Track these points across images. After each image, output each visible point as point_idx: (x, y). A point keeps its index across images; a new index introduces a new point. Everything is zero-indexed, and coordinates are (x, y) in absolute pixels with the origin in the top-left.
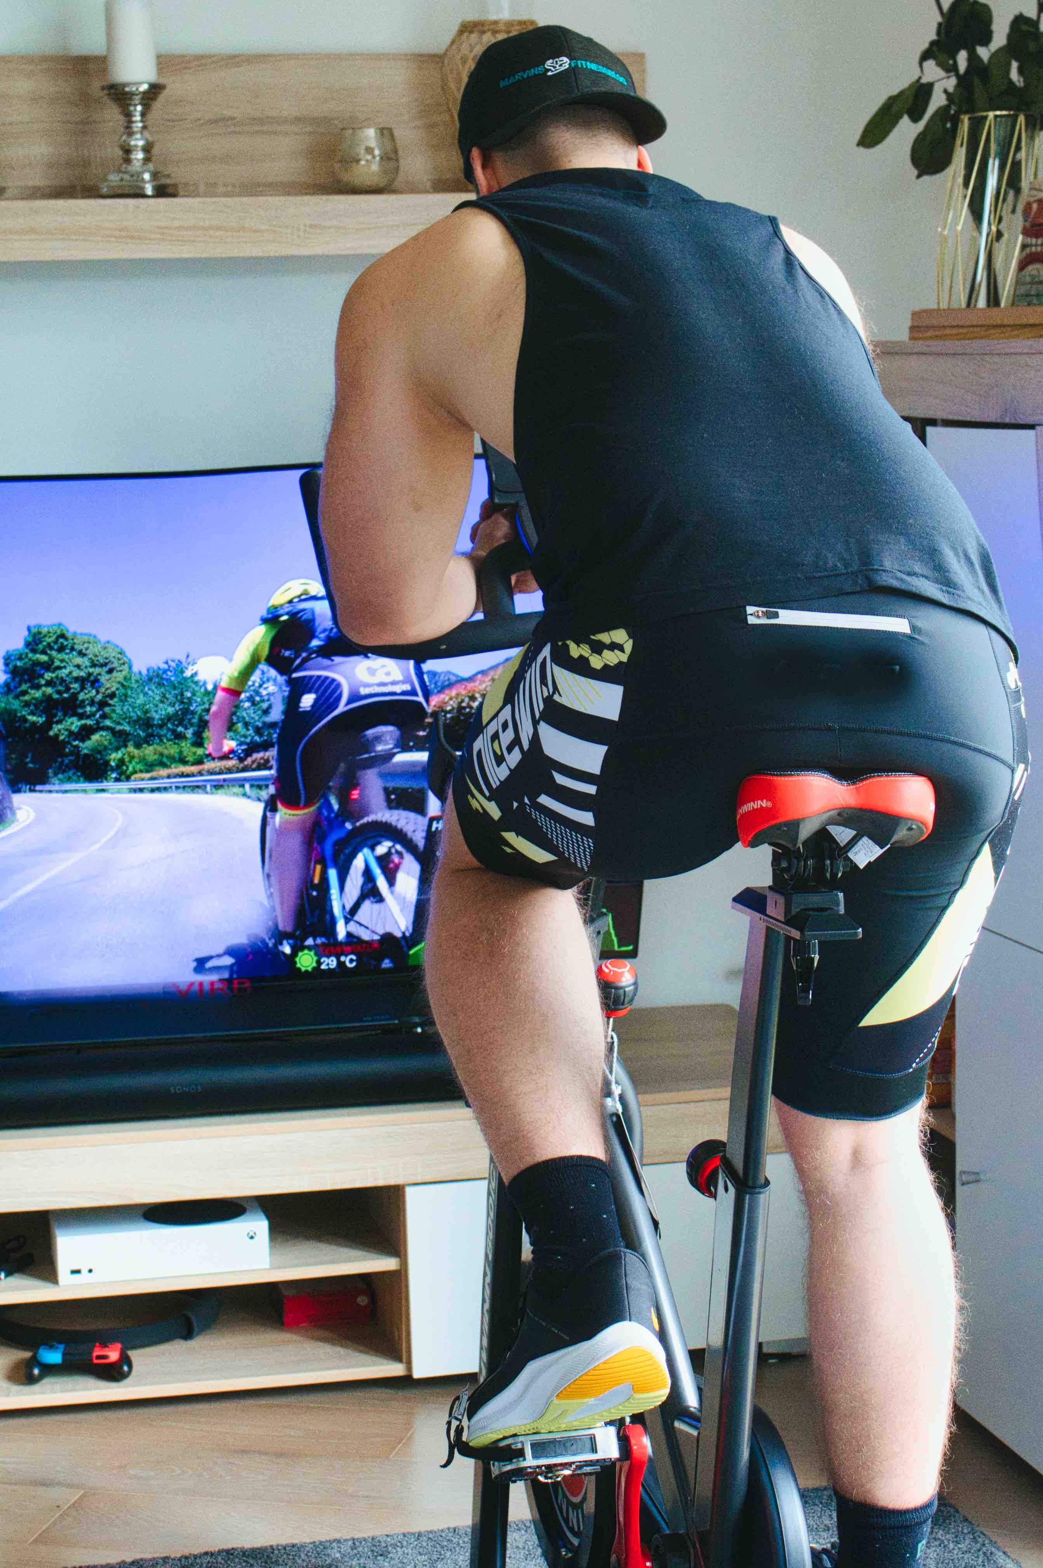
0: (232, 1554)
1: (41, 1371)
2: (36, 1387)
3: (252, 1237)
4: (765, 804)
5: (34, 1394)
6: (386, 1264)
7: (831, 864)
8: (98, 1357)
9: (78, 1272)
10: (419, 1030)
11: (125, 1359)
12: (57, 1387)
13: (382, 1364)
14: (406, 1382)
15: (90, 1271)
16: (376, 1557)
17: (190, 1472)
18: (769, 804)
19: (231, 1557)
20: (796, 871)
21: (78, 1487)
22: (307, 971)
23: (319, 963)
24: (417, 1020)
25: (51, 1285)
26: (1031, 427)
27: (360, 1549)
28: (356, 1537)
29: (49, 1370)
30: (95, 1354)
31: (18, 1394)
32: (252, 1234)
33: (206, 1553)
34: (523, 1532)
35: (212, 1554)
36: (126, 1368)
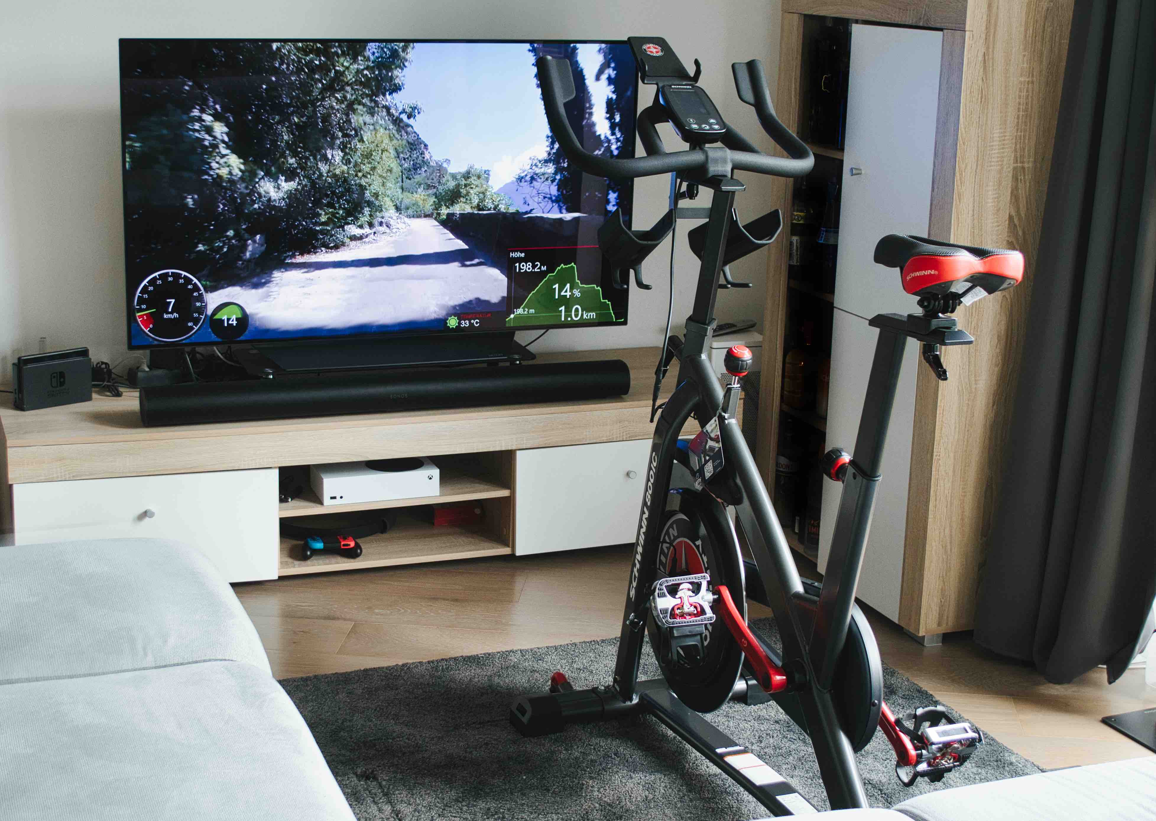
0: (458, 660)
1: (311, 553)
2: (309, 562)
3: (430, 479)
4: (933, 272)
5: (308, 566)
6: (504, 493)
7: (953, 303)
8: (344, 545)
9: (334, 498)
10: (518, 362)
11: (358, 546)
12: (321, 562)
13: (498, 548)
14: (512, 558)
15: (341, 497)
16: (538, 660)
17: (409, 611)
18: (936, 273)
19: (457, 662)
20: (933, 307)
21: (350, 620)
22: (453, 328)
23: (459, 323)
24: (517, 357)
25: (319, 506)
26: (941, 30)
27: (527, 656)
28: (522, 648)
29: (316, 552)
30: (342, 543)
31: (299, 566)
32: (430, 476)
33: (443, 660)
34: (613, 646)
35: (446, 660)
36: (359, 551)
